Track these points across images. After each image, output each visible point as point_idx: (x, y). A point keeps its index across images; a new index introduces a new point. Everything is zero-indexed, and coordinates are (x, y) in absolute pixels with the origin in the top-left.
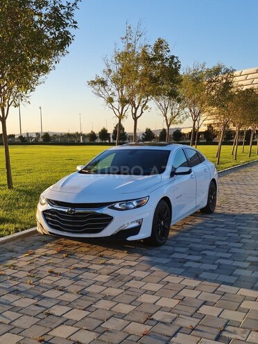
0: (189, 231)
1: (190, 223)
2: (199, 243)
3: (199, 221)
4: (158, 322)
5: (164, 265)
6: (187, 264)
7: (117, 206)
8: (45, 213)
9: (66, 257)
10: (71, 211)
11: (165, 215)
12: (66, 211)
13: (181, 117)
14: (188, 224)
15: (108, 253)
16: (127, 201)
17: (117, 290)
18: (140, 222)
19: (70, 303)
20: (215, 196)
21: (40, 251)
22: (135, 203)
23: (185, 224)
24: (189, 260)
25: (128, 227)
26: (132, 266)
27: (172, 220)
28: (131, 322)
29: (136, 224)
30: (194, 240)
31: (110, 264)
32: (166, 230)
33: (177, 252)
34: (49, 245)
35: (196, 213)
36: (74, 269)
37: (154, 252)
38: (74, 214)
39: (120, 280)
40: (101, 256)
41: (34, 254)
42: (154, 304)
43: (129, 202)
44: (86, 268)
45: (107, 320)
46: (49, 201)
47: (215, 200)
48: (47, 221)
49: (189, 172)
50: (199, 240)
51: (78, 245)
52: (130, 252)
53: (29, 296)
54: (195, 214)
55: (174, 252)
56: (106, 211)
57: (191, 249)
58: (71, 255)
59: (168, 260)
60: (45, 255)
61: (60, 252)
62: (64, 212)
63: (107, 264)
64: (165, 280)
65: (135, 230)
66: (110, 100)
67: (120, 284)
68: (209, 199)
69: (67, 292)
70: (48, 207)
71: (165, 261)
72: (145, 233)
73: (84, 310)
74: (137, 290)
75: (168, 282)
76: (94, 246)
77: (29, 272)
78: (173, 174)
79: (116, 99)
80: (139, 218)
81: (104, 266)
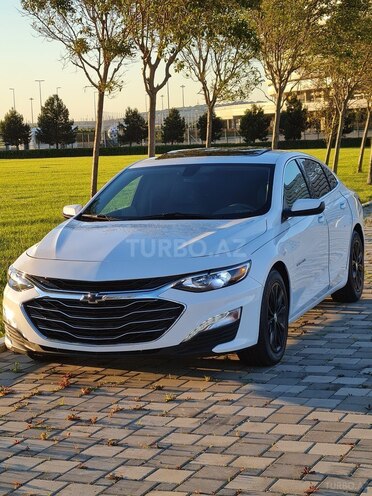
0: (320, 335)
1: (317, 322)
2: (350, 357)
3: (332, 316)
4: (326, 476)
5: (296, 395)
6: (342, 392)
7: (188, 282)
8: (29, 307)
9: (87, 394)
10: (94, 298)
11: (280, 299)
12: (81, 298)
13: (244, 81)
14: (313, 324)
15: (170, 382)
16: (209, 271)
17: (223, 438)
18: (237, 315)
19: (147, 461)
20: (362, 262)
21: (23, 388)
22: (225, 276)
23: (306, 323)
24: (343, 385)
25: (213, 327)
26: (233, 402)
27: (292, 312)
28: (277, 479)
29: (228, 320)
30: (338, 352)
31: (186, 400)
32: (282, 333)
33: (310, 374)
34: (31, 376)
35: (325, 301)
36: (117, 411)
37: (265, 375)
38: (101, 304)
39: (223, 424)
40: (159, 388)
41: (12, 393)
42: (306, 452)
43: (212, 273)
44: (140, 409)
45: (232, 479)
46: (35, 280)
47: (361, 272)
48: (35, 323)
49: (319, 210)
50: (350, 352)
51: (97, 373)
52: (215, 378)
53: (59, 457)
54: (323, 305)
55: (306, 375)
56: (168, 293)
57: (338, 367)
58: (95, 390)
59: (301, 388)
60: (40, 394)
61: (68, 387)
62: (76, 302)
63: (180, 401)
64: (311, 417)
65: (228, 332)
66: (81, 47)
67: (225, 429)
68: (352, 268)
69: (128, 447)
70: (36, 293)
71: (296, 389)
72: (247, 337)
73: (180, 468)
74: (263, 436)
75: (317, 421)
76: (133, 373)
77: (29, 421)
78: (287, 214)
79: (92, 42)
80: (235, 305)
81: (175, 405)
